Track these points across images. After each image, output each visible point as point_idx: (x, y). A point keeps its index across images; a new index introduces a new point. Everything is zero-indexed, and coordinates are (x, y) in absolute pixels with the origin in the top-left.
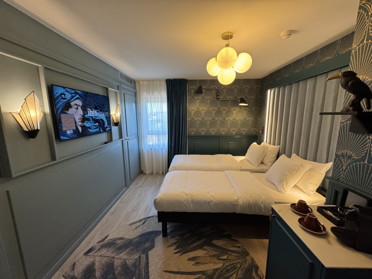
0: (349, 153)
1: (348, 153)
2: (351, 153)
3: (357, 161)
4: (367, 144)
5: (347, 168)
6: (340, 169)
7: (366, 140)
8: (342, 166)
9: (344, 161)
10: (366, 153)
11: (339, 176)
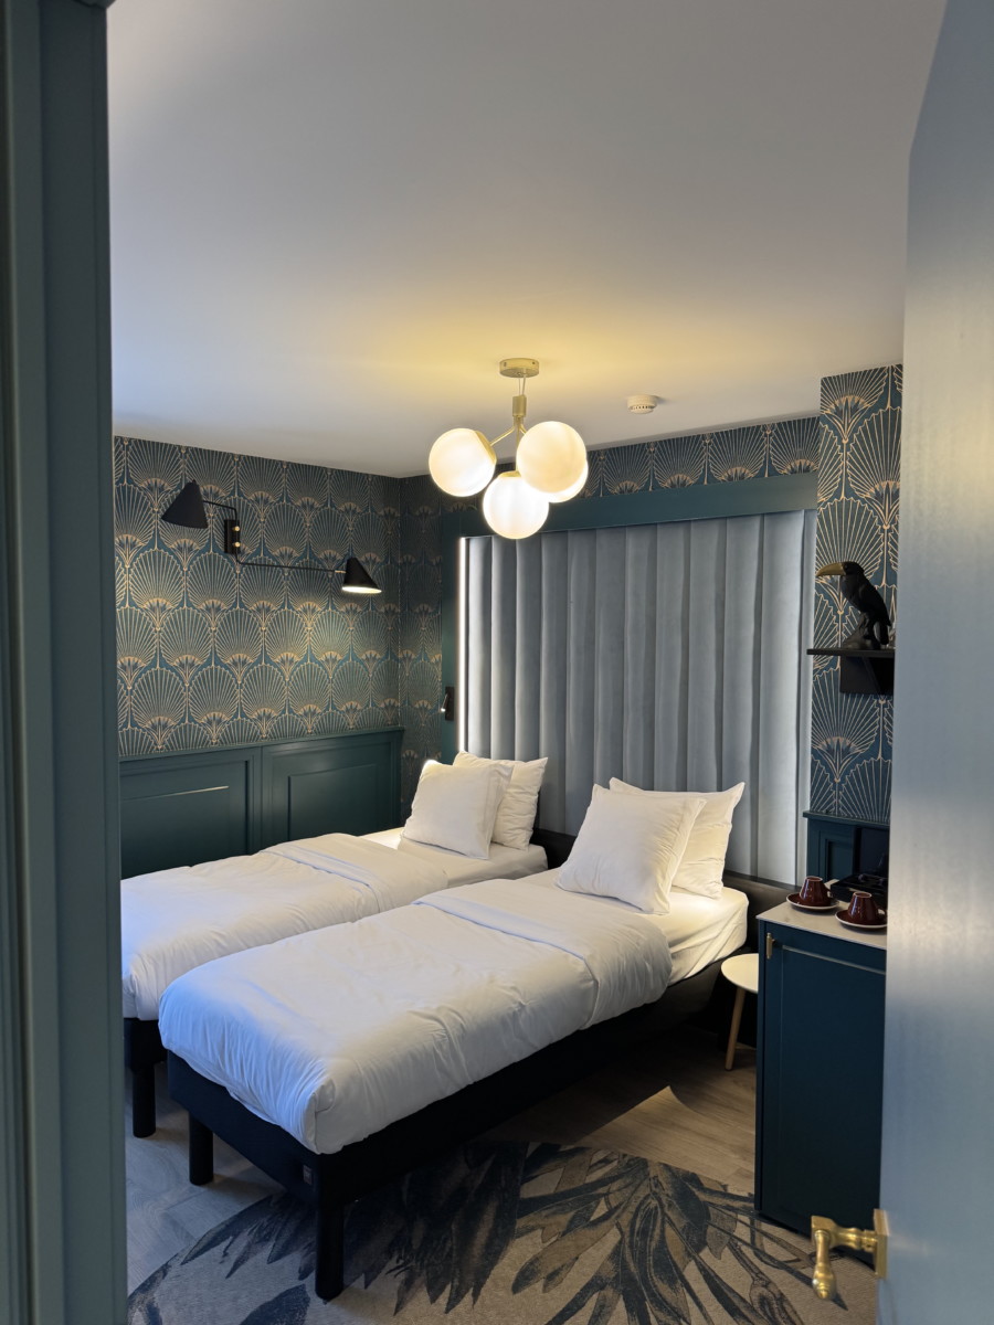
0: (844, 741)
1: (841, 743)
2: (848, 742)
3: (862, 757)
4: (875, 717)
5: (843, 780)
6: (828, 785)
7: (874, 710)
8: (832, 778)
9: (835, 765)
10: (877, 738)
11: (828, 803)
